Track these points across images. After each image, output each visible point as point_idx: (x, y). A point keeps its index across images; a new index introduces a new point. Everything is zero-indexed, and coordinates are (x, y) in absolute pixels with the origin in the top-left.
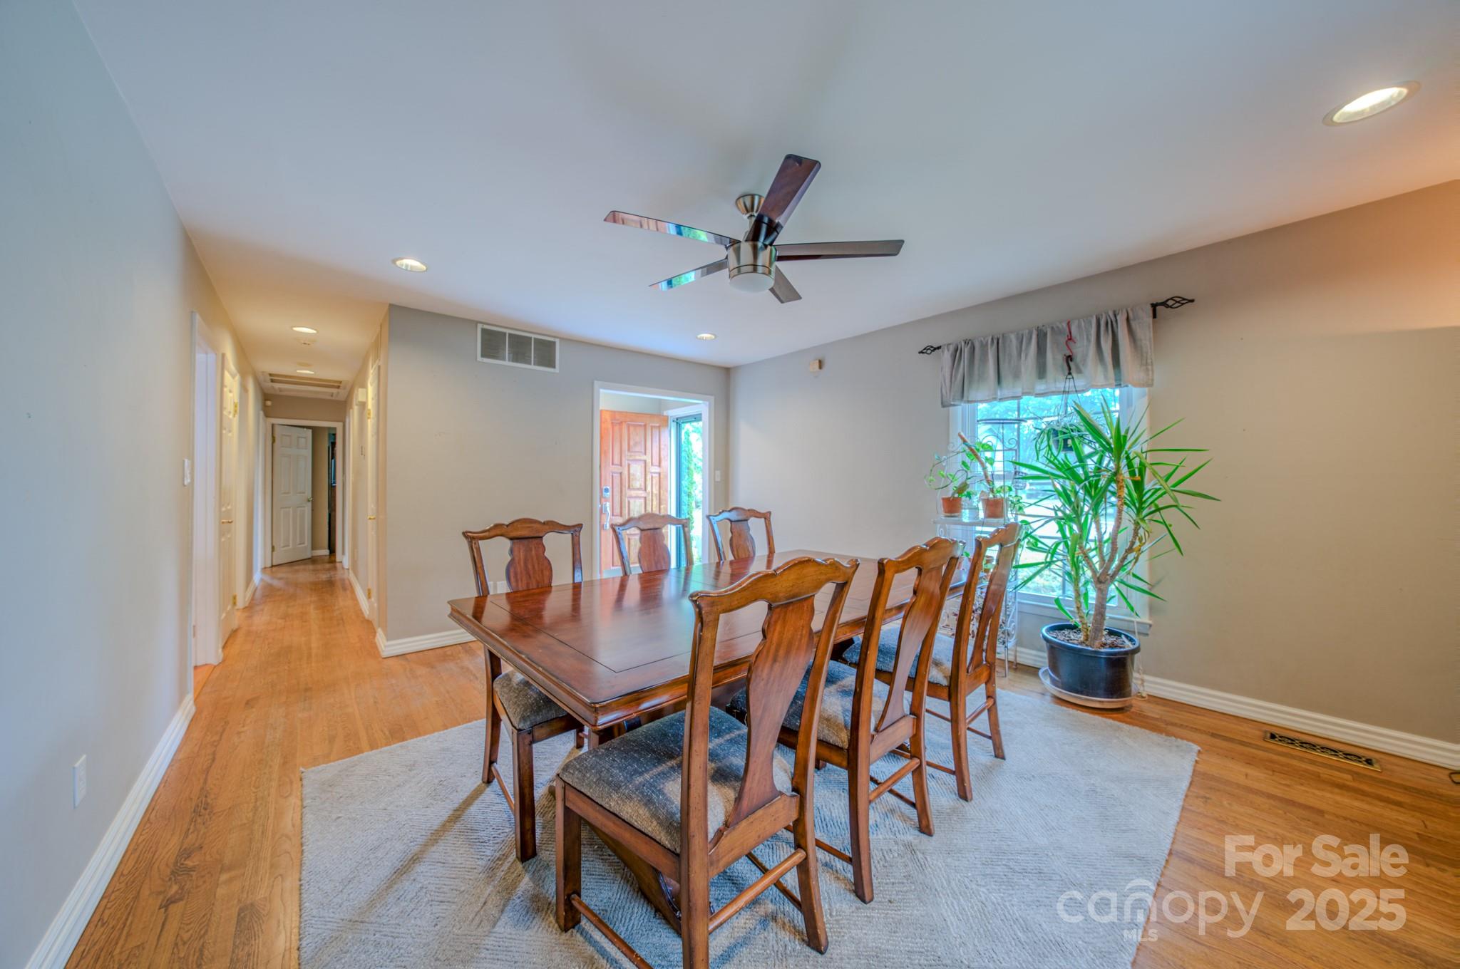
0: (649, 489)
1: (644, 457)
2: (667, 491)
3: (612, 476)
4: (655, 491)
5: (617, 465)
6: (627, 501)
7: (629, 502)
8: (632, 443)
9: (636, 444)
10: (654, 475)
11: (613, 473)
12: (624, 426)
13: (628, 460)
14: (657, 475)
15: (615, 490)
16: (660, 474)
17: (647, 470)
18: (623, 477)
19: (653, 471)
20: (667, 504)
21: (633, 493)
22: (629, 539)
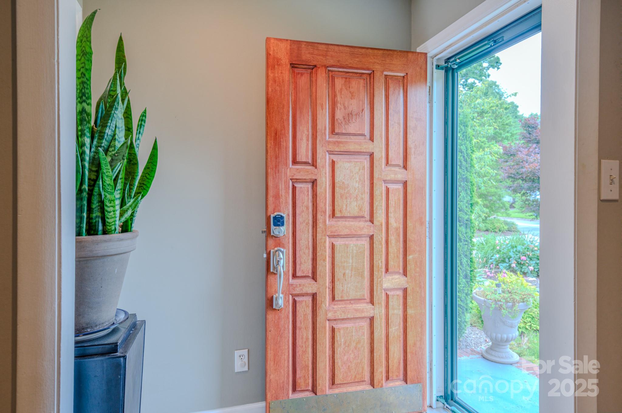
0: (380, 216)
1: (368, 147)
2: (422, 223)
3: (294, 188)
4: (396, 222)
5: (306, 163)
6: (327, 244)
7: (333, 247)
8: (339, 115)
9: (349, 117)
10: (391, 186)
11: (295, 181)
12: (321, 78)
13: (331, 153)
14: (400, 187)
15: (299, 220)
16: (405, 184)
17: (376, 175)
18: (319, 190)
19: (392, 177)
20: (422, 252)
21: (342, 226)
22: (333, 330)
